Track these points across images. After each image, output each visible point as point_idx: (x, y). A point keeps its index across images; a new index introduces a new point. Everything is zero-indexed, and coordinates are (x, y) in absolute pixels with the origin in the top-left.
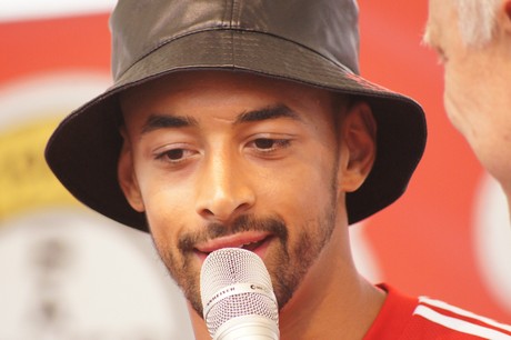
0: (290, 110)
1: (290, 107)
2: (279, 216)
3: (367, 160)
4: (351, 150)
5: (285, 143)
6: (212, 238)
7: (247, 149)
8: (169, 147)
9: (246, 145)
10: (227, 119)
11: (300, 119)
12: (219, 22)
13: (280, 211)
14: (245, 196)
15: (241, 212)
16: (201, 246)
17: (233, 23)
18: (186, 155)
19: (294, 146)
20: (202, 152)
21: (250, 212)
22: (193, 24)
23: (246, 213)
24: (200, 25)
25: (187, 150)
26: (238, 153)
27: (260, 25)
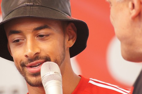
0: (48, 26)
1: (48, 25)
2: (48, 55)
3: (74, 38)
4: (69, 36)
5: (48, 35)
6: (29, 63)
7: (37, 38)
8: (16, 39)
9: (37, 37)
10: (30, 30)
11: (51, 29)
12: (27, 4)
13: (48, 54)
14: (37, 51)
15: (37, 55)
16: (26, 65)
17: (31, 4)
18: (20, 41)
19: (50, 36)
20: (25, 40)
21: (39, 54)
22: (20, 5)
23: (38, 55)
24: (22, 5)
25: (21, 40)
26: (35, 39)
27: (39, 3)
